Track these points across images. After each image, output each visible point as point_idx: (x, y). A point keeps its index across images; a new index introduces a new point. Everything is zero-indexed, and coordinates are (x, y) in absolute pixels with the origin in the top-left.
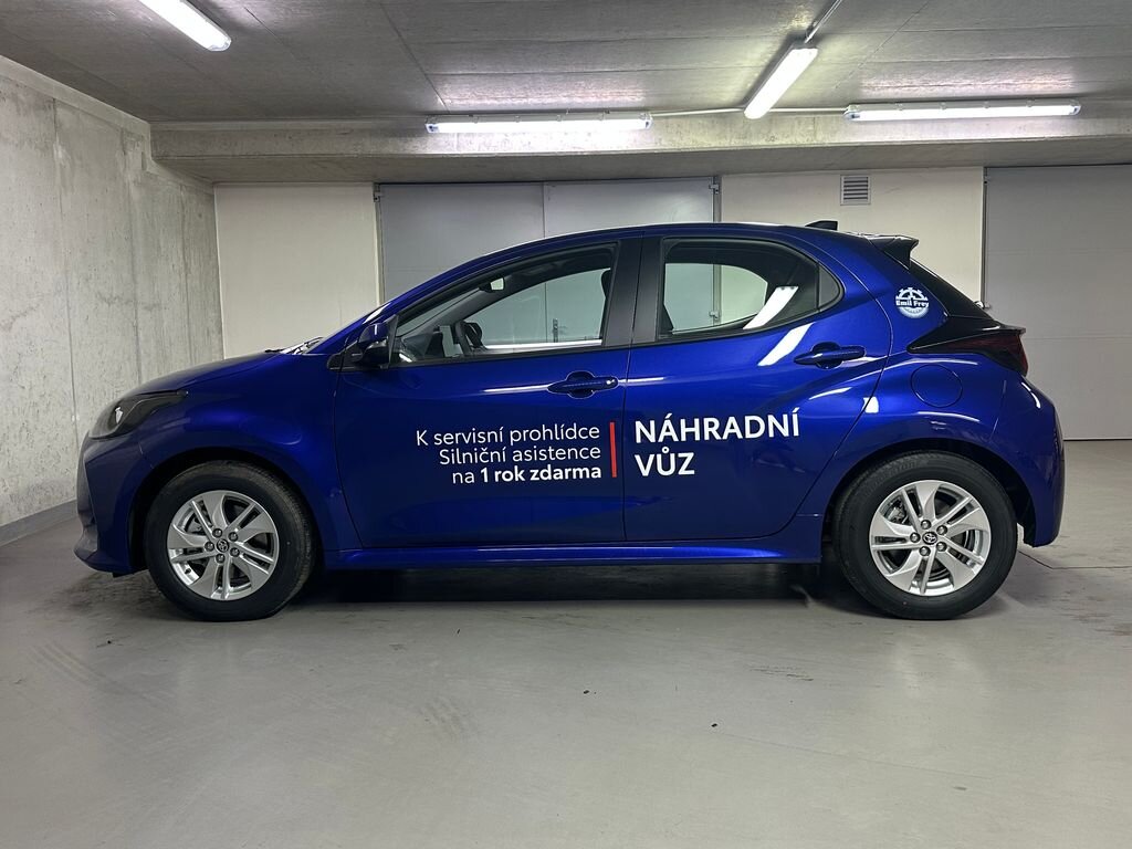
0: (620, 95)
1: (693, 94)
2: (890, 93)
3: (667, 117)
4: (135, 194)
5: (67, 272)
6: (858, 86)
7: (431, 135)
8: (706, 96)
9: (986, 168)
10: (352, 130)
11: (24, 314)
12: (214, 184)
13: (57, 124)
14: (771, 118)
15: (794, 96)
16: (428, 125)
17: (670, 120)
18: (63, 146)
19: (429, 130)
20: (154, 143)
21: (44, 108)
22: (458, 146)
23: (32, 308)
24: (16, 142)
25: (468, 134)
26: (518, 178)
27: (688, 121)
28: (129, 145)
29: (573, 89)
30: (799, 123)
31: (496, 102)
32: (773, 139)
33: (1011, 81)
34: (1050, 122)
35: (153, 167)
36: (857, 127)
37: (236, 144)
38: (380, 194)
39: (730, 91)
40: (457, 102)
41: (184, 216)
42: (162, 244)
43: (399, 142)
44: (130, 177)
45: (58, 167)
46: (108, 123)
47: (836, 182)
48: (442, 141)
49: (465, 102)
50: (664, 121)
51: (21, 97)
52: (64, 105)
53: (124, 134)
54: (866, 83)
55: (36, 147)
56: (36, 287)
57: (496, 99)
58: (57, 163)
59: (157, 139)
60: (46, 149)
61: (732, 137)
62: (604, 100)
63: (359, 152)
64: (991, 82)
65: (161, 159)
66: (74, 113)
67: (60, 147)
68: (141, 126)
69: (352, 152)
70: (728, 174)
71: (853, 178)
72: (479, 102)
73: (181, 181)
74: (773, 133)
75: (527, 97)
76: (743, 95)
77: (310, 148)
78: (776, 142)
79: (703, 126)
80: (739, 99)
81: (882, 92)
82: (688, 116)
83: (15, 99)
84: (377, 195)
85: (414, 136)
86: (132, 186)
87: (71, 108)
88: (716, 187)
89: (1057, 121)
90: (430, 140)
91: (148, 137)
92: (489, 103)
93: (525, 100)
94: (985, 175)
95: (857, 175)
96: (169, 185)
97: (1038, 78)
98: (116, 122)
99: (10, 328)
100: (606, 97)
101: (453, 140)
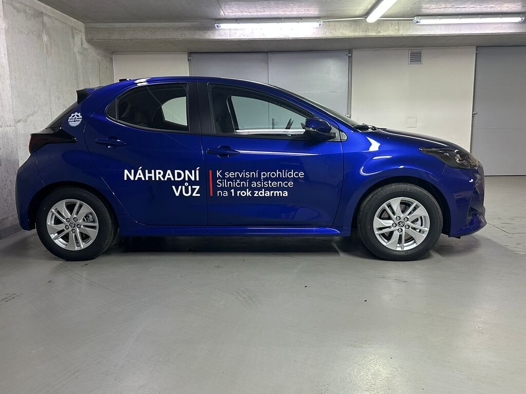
0: (308, 11)
1: (343, 10)
2: (435, 11)
3: (329, 21)
4: (79, 57)
5: (50, 94)
6: (421, 8)
7: (217, 30)
8: (348, 11)
9: (477, 47)
10: (180, 27)
11: (32, 115)
12: (113, 53)
13: (44, 25)
14: (379, 23)
15: (392, 12)
16: (216, 25)
17: (331, 23)
18: (47, 35)
19: (217, 28)
20: (86, 33)
21: (38, 17)
22: (230, 36)
23: (35, 112)
24: (26, 33)
25: (235, 29)
26: (256, 51)
27: (339, 23)
28: (75, 35)
29: (286, 8)
30: (392, 25)
31: (249, 14)
32: (379, 32)
33: (493, 6)
34: (509, 25)
35: (86, 45)
36: (418, 27)
37: (125, 34)
38: (191, 58)
39: (360, 10)
40: (231, 14)
41: (100, 69)
42: (91, 82)
43: (201, 33)
44: (76, 50)
45: (45, 45)
46: (66, 24)
47: (407, 53)
48: (222, 32)
49: (234, 14)
50: (327, 23)
51: (27, 10)
52: (46, 15)
53: (73, 29)
54: (424, 6)
55: (35, 35)
56: (37, 102)
57: (249, 12)
58: (44, 43)
59: (88, 31)
60: (40, 37)
61: (360, 31)
62: (300, 13)
63: (183, 38)
64: (484, 6)
65: (90, 41)
66: (51, 19)
67: (45, 35)
68: (80, 25)
69: (180, 37)
70: (355, 49)
71: (415, 51)
72: (240, 14)
73: (98, 52)
74: (379, 29)
75: (264, 11)
76: (366, 11)
77: (159, 36)
78: (381, 34)
79: (346, 26)
80: (364, 13)
81: (432, 10)
82: (339, 21)
83: (25, 12)
84: (190, 58)
85: (209, 30)
86: (77, 54)
87: (49, 17)
88: (350, 55)
89: (513, 25)
90: (217, 32)
91: (83, 30)
92: (246, 14)
93: (263, 13)
94: (477, 50)
95: (416, 50)
96: (93, 53)
97: (506, 4)
98: (69, 23)
99: (26, 121)
100: (302, 12)
101: (228, 32)
